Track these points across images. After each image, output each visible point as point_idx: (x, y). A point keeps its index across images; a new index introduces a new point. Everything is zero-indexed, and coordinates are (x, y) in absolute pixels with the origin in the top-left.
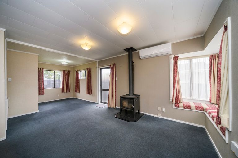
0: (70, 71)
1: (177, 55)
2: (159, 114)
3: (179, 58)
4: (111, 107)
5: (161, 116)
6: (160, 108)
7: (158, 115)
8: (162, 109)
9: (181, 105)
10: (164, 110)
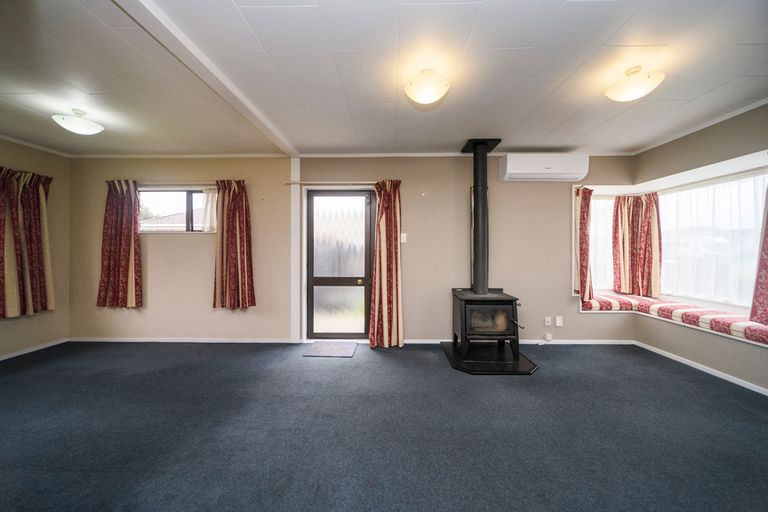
0: (48, 181)
1: (589, 187)
2: (549, 336)
3: (593, 193)
4: (386, 345)
5: (554, 338)
6: (548, 319)
7: (544, 338)
8: (554, 320)
9: (595, 304)
10: (559, 322)
